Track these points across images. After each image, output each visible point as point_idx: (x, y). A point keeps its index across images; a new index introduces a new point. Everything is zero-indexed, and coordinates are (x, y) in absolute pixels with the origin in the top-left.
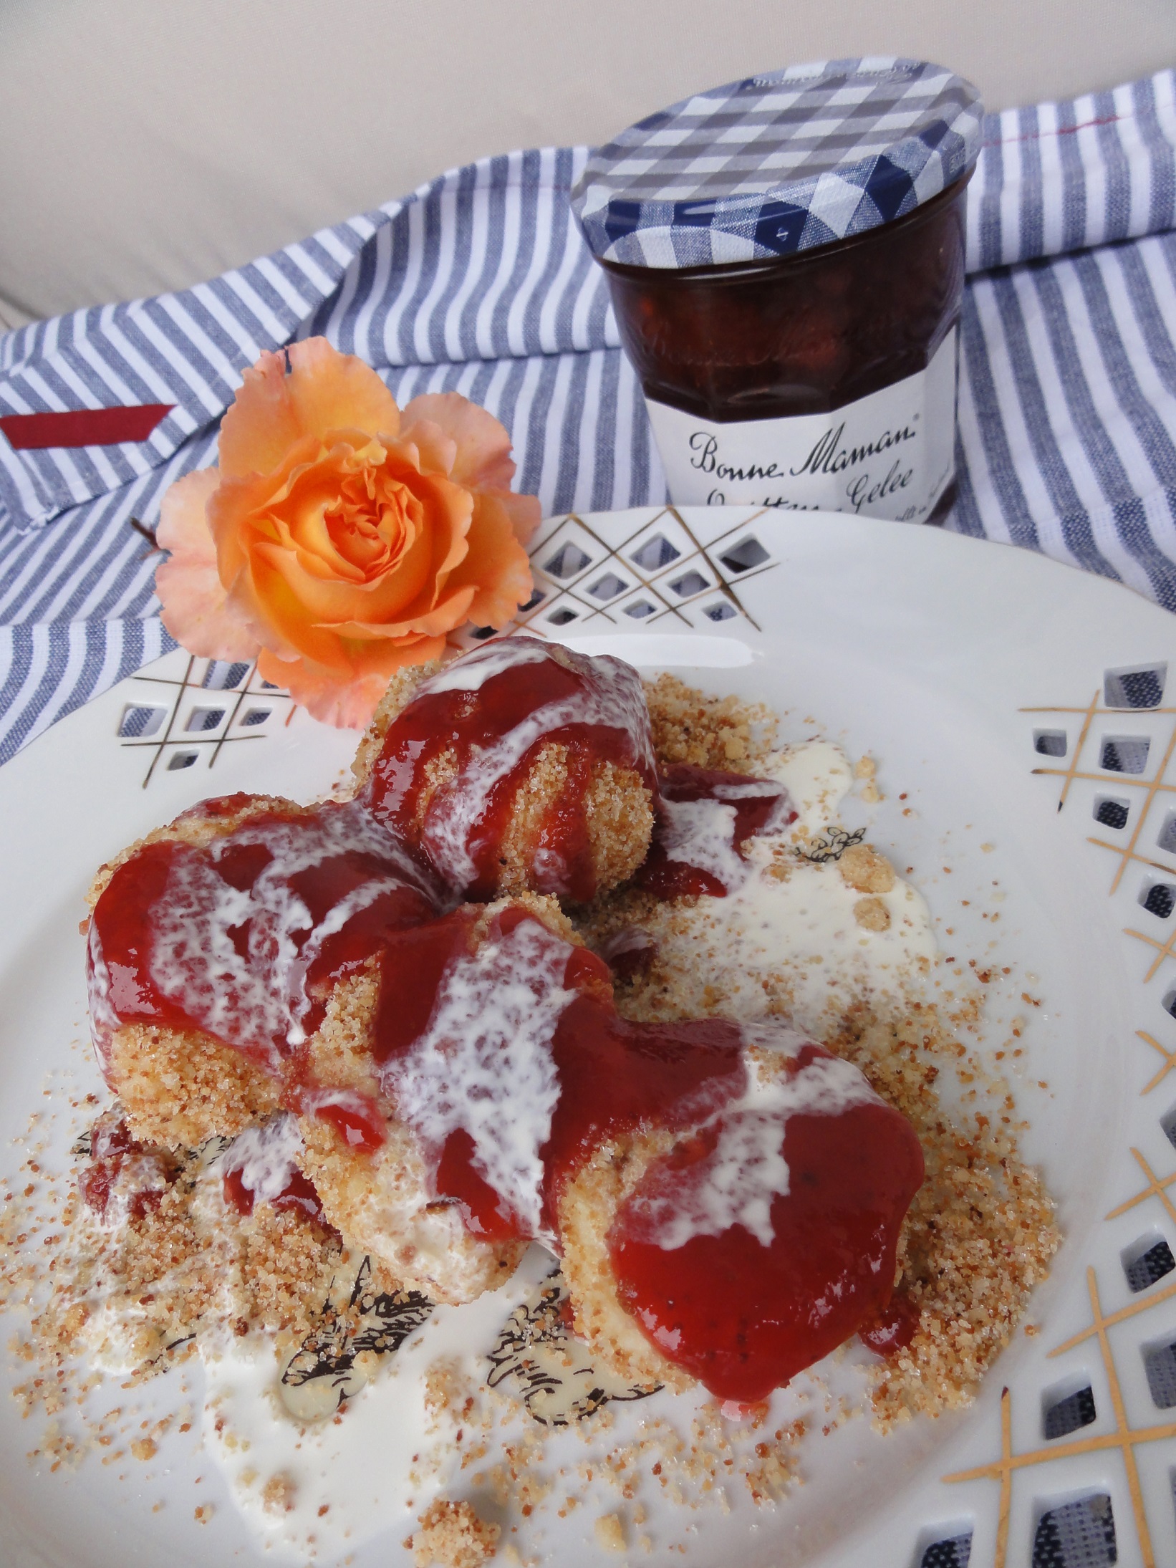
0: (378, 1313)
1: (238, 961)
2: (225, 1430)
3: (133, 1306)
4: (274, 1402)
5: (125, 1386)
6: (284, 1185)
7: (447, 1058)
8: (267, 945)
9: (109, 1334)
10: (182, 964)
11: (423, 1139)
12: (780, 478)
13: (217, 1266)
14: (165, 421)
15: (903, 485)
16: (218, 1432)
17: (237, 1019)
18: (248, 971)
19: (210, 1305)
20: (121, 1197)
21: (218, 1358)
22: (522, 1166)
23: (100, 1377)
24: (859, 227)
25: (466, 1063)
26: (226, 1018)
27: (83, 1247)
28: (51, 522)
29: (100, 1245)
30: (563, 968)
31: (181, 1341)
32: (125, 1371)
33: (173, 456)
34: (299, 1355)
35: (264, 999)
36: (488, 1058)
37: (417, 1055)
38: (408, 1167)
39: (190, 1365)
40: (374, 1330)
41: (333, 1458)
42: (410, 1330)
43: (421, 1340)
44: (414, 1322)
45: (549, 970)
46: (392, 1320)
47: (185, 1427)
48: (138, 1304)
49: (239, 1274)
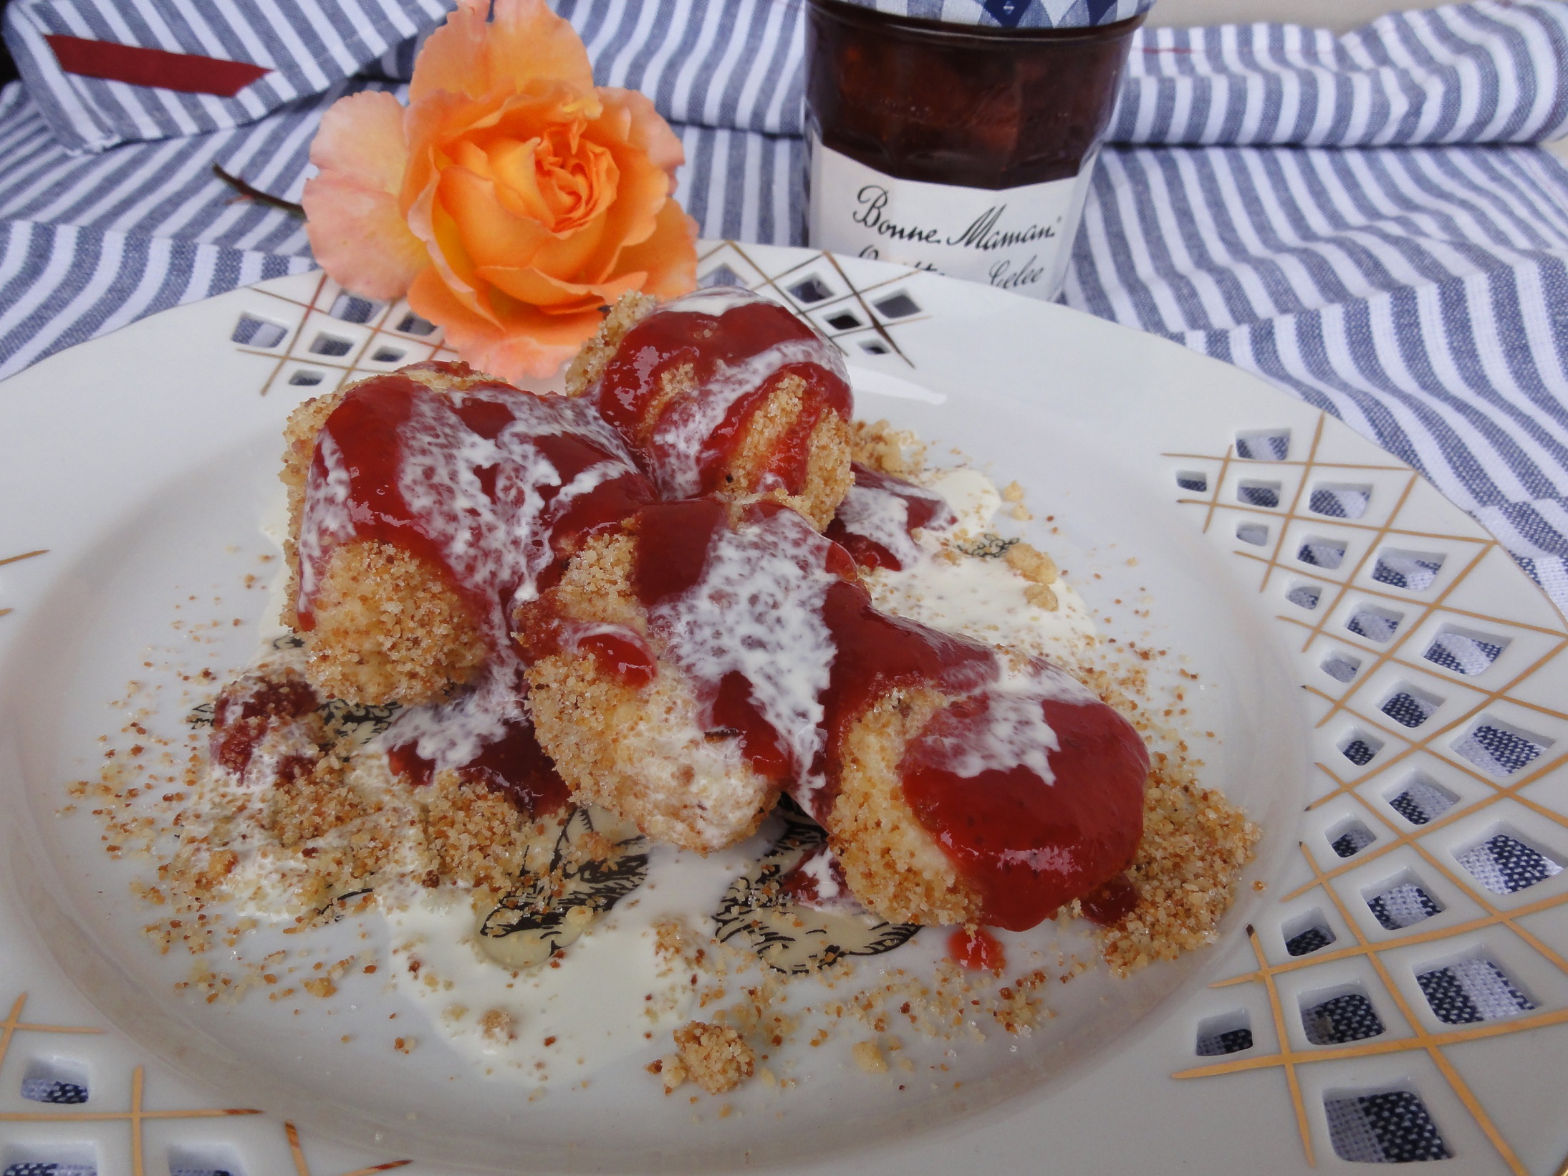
0: (582, 879)
1: (484, 499)
2: (422, 972)
3: (292, 858)
4: (476, 949)
5: (286, 931)
6: (473, 755)
7: (722, 608)
8: (513, 492)
9: (264, 882)
10: (432, 486)
11: (696, 678)
12: (936, 244)
13: (392, 827)
14: (259, 82)
15: (1033, 280)
16: (412, 973)
17: (475, 558)
18: (494, 512)
19: (389, 862)
20: (267, 756)
21: (403, 908)
22: (800, 709)
23: (254, 923)
24: (1071, 22)
25: (740, 614)
26: (466, 552)
27: (215, 805)
28: (108, 151)
29: (239, 803)
30: (825, 554)
31: (354, 894)
32: (286, 918)
33: (262, 119)
34: (497, 911)
35: (505, 545)
36: (760, 614)
37: (690, 602)
38: (679, 702)
39: (368, 916)
40: (580, 893)
41: (550, 999)
42: (623, 895)
43: (637, 902)
44: (624, 888)
45: (812, 553)
46: (600, 886)
47: (370, 969)
48: (300, 855)
49: (422, 835)
